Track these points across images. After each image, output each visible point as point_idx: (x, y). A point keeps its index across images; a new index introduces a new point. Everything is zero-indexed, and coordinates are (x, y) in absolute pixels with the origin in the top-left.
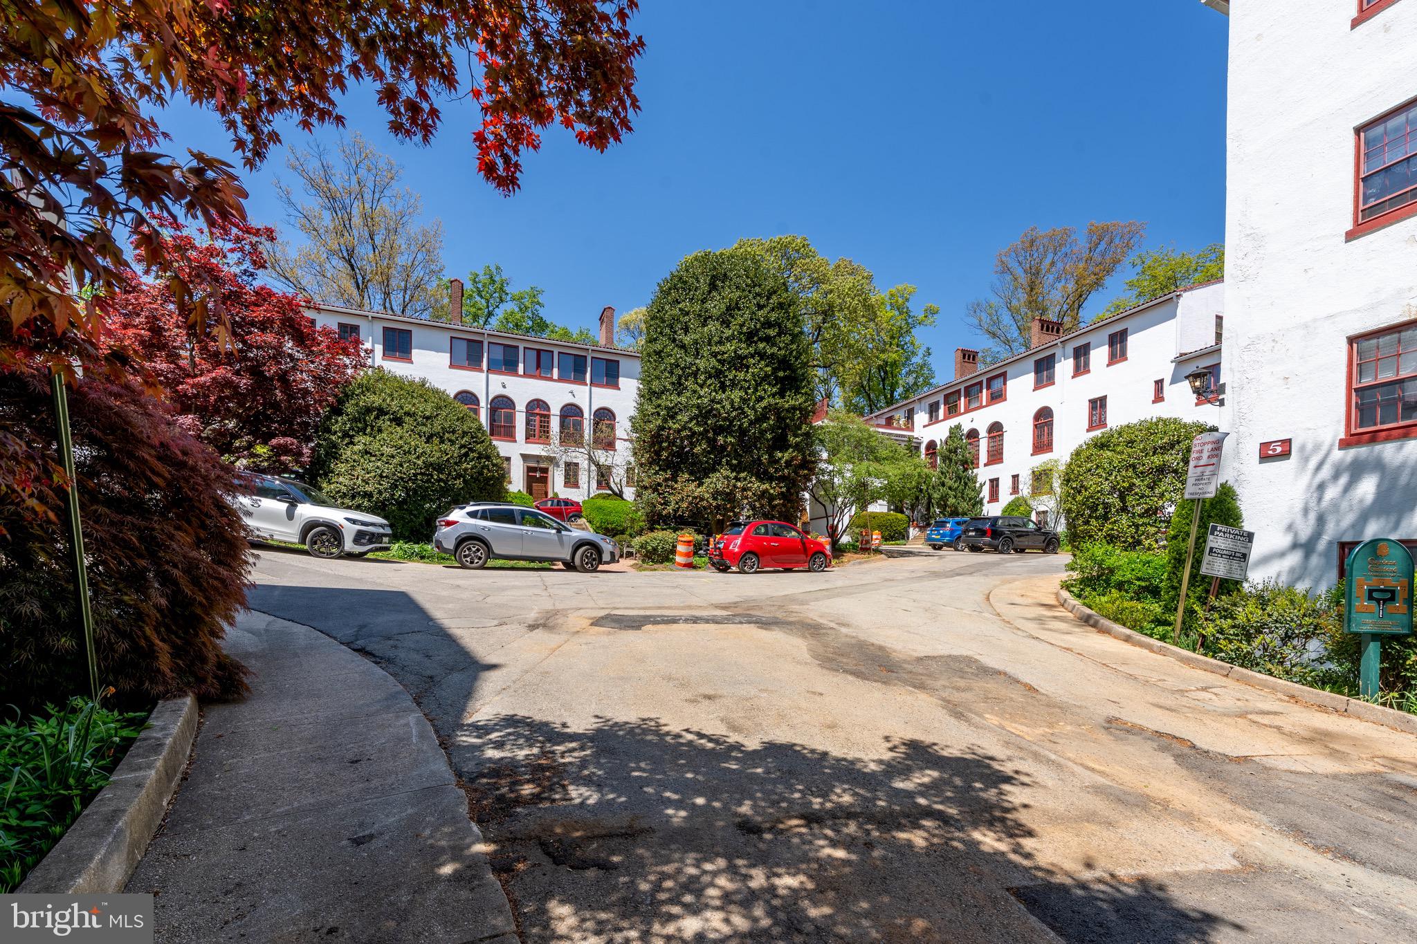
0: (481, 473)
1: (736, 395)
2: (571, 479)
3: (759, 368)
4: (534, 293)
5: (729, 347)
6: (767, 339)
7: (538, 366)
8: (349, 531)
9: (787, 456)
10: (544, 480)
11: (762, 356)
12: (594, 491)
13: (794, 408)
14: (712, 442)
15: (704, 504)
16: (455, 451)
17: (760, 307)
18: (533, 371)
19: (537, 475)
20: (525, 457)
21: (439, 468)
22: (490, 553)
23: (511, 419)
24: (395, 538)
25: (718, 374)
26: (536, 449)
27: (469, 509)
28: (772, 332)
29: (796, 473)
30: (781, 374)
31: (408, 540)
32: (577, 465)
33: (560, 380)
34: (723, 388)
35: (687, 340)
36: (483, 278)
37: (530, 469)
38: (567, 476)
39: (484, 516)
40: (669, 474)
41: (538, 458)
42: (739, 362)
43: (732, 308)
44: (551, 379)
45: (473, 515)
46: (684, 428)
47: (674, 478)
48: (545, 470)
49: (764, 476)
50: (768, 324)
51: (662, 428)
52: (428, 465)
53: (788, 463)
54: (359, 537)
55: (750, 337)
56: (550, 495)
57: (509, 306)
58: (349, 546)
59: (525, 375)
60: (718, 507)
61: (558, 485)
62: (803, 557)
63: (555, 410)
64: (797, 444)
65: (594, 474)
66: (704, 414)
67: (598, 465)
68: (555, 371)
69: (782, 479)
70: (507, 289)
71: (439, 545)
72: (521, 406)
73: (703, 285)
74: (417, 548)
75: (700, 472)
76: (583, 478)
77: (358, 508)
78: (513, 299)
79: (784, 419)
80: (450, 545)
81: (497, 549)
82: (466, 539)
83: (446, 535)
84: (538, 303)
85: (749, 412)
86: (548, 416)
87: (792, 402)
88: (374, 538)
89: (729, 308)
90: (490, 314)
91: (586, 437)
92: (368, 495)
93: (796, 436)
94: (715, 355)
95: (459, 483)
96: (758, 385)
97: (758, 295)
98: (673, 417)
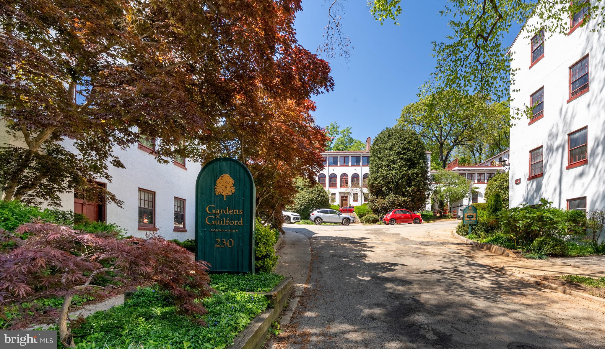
0: (322, 201)
1: (393, 172)
2: (355, 199)
3: (400, 163)
4: (349, 129)
5: (391, 158)
6: (404, 153)
7: (344, 162)
8: (292, 217)
9: (411, 188)
10: (346, 200)
11: (402, 159)
12: (363, 202)
13: (414, 173)
14: (387, 186)
15: (385, 205)
16: (315, 196)
17: (402, 144)
18: (343, 164)
19: (344, 198)
20: (340, 193)
21: (312, 200)
22: (322, 222)
23: (336, 181)
24: (301, 219)
25: (388, 166)
26: (343, 190)
27: (318, 210)
28: (405, 151)
29: (416, 194)
30: (408, 163)
31: (304, 219)
32: (357, 194)
33: (352, 166)
34: (390, 170)
35: (380, 156)
36: (330, 127)
37: (342, 197)
38: (354, 198)
39: (321, 212)
40: (376, 197)
41: (344, 193)
42: (394, 162)
43: (393, 145)
44: (349, 166)
45: (318, 212)
46: (379, 183)
47: (377, 198)
48: (347, 197)
49: (403, 195)
50: (404, 149)
51: (373, 183)
52: (309, 200)
53: (412, 191)
54: (294, 219)
55: (398, 154)
56: (348, 205)
57: (339, 136)
58: (292, 221)
59: (340, 166)
60: (390, 206)
61: (351, 202)
62: (411, 219)
63: (350, 176)
64: (415, 185)
65: (363, 197)
66: (385, 178)
67: (364, 194)
68: (350, 163)
69: (410, 196)
70: (338, 130)
71: (311, 220)
72: (339, 176)
73: (386, 139)
74: (306, 221)
75: (384, 196)
76: (359, 198)
77: (293, 212)
78: (341, 133)
79: (410, 177)
80: (313, 219)
81: (324, 220)
82: (316, 218)
83: (312, 217)
84: (350, 133)
85: (398, 176)
86: (348, 178)
87: (413, 172)
88: (297, 219)
89: (392, 145)
90: (333, 140)
91: (360, 184)
92: (296, 209)
93: (414, 182)
94: (387, 160)
95: (316, 204)
96: (400, 168)
97: (401, 140)
98: (376, 180)
